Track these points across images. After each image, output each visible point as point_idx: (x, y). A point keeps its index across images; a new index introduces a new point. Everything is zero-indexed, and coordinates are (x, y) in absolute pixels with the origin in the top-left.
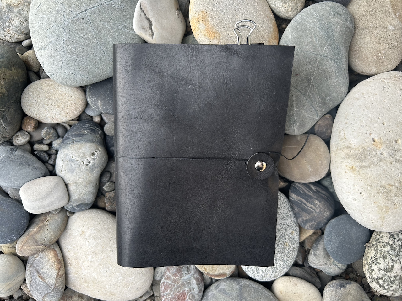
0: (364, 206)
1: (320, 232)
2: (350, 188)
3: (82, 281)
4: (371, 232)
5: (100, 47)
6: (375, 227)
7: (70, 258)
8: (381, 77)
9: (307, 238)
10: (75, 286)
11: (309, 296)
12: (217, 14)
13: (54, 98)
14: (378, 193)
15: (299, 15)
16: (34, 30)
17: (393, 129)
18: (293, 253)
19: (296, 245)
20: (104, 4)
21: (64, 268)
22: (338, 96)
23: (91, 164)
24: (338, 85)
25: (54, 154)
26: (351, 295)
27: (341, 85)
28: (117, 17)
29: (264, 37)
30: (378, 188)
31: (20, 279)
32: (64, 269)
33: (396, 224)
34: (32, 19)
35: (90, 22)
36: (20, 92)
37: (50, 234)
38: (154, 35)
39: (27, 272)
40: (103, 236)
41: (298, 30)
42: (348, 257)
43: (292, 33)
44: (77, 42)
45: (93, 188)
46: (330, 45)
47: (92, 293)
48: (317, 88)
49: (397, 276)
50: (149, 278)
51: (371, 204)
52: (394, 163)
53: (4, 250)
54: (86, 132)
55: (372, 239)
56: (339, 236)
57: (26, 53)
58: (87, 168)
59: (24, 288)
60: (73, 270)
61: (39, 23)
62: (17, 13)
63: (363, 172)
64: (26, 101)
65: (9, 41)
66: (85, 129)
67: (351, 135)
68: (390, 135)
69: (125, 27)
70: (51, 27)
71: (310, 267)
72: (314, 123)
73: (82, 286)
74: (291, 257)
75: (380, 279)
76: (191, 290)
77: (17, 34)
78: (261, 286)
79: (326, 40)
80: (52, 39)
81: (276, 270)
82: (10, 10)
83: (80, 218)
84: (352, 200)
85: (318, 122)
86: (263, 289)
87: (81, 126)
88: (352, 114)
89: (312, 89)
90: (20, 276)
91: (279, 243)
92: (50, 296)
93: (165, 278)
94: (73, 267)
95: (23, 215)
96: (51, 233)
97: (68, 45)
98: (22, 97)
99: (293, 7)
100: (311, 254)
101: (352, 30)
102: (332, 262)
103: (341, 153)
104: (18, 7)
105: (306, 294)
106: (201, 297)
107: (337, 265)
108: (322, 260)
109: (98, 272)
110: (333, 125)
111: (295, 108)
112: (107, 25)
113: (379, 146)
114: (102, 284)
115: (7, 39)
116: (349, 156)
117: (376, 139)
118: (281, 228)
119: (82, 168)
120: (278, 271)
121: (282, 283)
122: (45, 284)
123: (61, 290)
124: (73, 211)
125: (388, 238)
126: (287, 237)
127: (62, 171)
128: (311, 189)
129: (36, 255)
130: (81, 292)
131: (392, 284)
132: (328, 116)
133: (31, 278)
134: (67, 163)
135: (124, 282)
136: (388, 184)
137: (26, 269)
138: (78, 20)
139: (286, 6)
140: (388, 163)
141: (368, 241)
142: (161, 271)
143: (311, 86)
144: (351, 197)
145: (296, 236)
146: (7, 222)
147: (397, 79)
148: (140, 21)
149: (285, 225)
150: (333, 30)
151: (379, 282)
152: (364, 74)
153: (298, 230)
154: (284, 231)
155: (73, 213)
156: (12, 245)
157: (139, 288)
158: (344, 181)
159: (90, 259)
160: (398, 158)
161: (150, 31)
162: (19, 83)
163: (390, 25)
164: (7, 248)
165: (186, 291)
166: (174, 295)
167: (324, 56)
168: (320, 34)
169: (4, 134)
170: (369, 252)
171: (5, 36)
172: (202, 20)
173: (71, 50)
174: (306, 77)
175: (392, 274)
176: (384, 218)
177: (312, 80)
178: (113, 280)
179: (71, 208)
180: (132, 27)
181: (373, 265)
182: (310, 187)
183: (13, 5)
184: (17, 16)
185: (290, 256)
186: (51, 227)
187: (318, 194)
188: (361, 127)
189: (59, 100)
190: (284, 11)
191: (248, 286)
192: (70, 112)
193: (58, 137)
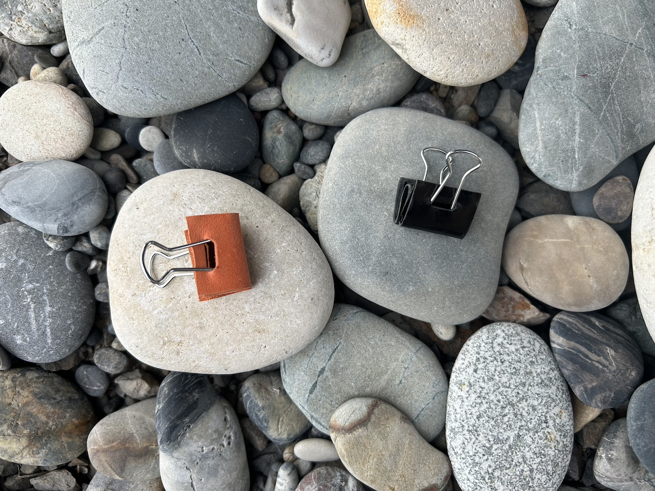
5: (192, 41)
9: (586, 426)
16: (71, 9)
18: (565, 457)
19: (568, 439)
38: (296, 21)
44: (149, 31)
65: (16, 39)
69: (240, 7)
70: (103, 4)
74: (560, 464)
80: (103, 25)
91: (536, 436)
97: (132, 36)
100: (601, 457)
102: (643, 474)
108: (625, 470)
110: (636, 195)
115: (13, 35)
118: (539, 404)
126: (551, 423)
128: (593, 326)
145: (568, 420)
149: (546, 398)
153: (571, 409)
154: (545, 410)
161: (288, 15)
171: (11, 29)
173: (138, 44)
180: (252, 8)
182: (591, 321)
185: (558, 464)
187: (609, 335)
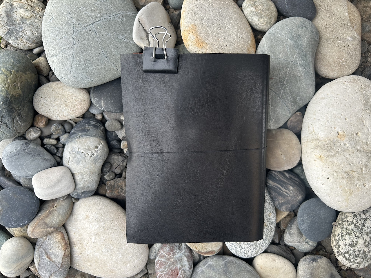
0: (331, 190)
1: (294, 214)
2: (319, 174)
3: (86, 261)
4: (337, 213)
5: (104, 54)
6: (341, 208)
7: (75, 240)
8: (343, 80)
9: (282, 219)
10: (79, 266)
11: (286, 270)
12: (204, 27)
13: (63, 98)
14: (343, 178)
15: (273, 28)
16: (47, 39)
17: (353, 124)
18: (271, 232)
19: (273, 225)
20: (108, 18)
21: (69, 248)
22: (307, 96)
23: (94, 156)
24: (307, 87)
25: (61, 147)
26: (322, 268)
27: (309, 86)
28: (118, 29)
29: (244, 47)
30: (342, 174)
31: (29, 260)
32: (69, 250)
33: (358, 205)
34: (45, 30)
35: (96, 33)
36: (32, 93)
37: (58, 218)
38: (151, 44)
39: (36, 254)
40: (105, 219)
41: (272, 41)
42: (318, 235)
43: (267, 43)
44: (84, 51)
45: (96, 177)
46: (299, 53)
47: (94, 271)
48: (289, 90)
49: (361, 250)
50: (145, 257)
51: (337, 188)
52: (355, 152)
53: (15, 233)
54: (90, 128)
55: (338, 219)
56: (310, 217)
57: (38, 59)
58: (91, 159)
59: (32, 269)
60: (77, 251)
61: (52, 34)
62: (30, 24)
63: (330, 160)
64: (38, 101)
65: (21, 48)
66: (89, 126)
67: (319, 129)
68: (351, 128)
69: (125, 37)
70: (63, 38)
71: (285, 245)
72: (287, 119)
73: (85, 265)
74: (269, 236)
75: (346, 253)
76: (182, 267)
77: (29, 42)
78: (244, 262)
79: (296, 49)
80: (63, 48)
81: (257, 248)
82: (23, 22)
83: (84, 203)
84: (321, 185)
85: (290, 118)
86: (245, 264)
87: (86, 123)
88: (319, 111)
89: (285, 91)
90: (29, 257)
92: (57, 274)
93: (160, 256)
94: (77, 248)
95: (34, 201)
96: (60, 217)
97: (77, 53)
98: (34, 98)
99: (268, 21)
100: (286, 233)
101: (317, 41)
102: (304, 240)
103: (311, 144)
104: (30, 20)
105: (282, 268)
106: (191, 273)
107: (309, 242)
108: (296, 238)
109: (101, 252)
110: (303, 121)
111: (270, 107)
112: (111, 35)
113: (342, 138)
114: (104, 262)
115: (20, 47)
116: (317, 147)
117: (340, 132)
119: (87, 160)
120: (258, 248)
121: (262, 259)
122: (52, 263)
123: (66, 269)
124: (78, 198)
125: (352, 218)
126: (265, 218)
127: (69, 162)
128: (285, 176)
129: (44, 238)
130: (84, 271)
131: (356, 257)
132: (298, 113)
133: (40, 258)
134: (73, 155)
135: (123, 260)
136: (351, 171)
137: (35, 251)
138: (86, 32)
139: (262, 20)
140: (350, 152)
141: (335, 221)
142: (155, 250)
143: (284, 88)
144: (320, 182)
145: (273, 217)
146: (20, 207)
147: (356, 81)
148: (138, 33)
150: (301, 40)
151: (346, 256)
152: (328, 78)
153: (274, 212)
155: (78, 200)
156: (23, 228)
157: (136, 266)
158: (314, 168)
159: (93, 240)
160: (359, 148)
161: (147, 41)
162: (32, 86)
163: (349, 36)
164: (18, 231)
165: (178, 268)
166: (167, 272)
167: (294, 63)
168: (290, 44)
169: (19, 130)
170: (336, 230)
171: (18, 44)
172: (192, 32)
173: (79, 57)
174: (279, 80)
175: (357, 249)
176: (348, 199)
177: (285, 82)
178: (114, 259)
179: (76, 194)
180: (131, 37)
181: (340, 241)
182: (285, 174)
183: (26, 18)
184: (30, 27)
186: (59, 212)
187: (292, 181)
188: (327, 122)
189: (67, 100)
190: (260, 25)
191: (233, 262)
192: (76, 110)
193: (66, 132)
